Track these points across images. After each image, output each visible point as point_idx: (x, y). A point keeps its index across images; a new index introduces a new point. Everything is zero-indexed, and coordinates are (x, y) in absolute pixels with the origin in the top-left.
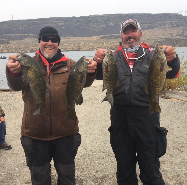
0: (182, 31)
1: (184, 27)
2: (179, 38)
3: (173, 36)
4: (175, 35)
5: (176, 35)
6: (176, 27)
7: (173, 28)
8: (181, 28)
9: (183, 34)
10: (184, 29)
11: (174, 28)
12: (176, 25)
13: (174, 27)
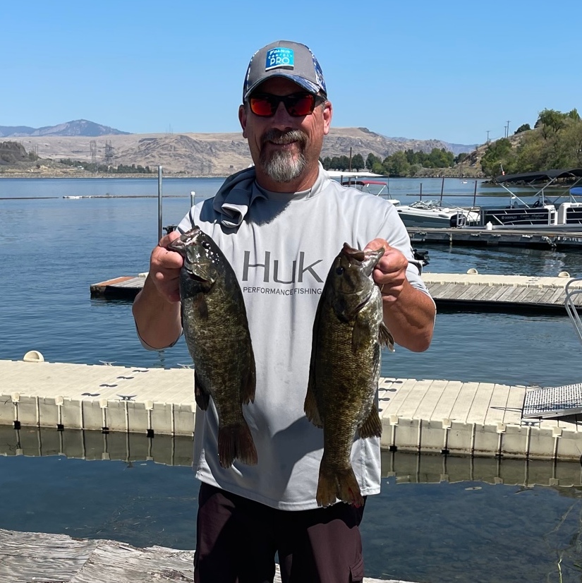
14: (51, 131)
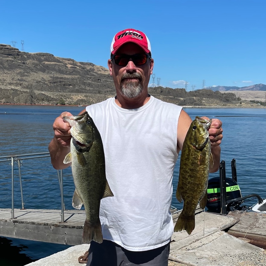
0: (19, 77)
1: (22, 71)
2: (16, 88)
3: (5, 84)
4: (8, 83)
5: (10, 84)
6: (8, 69)
7: (3, 70)
8: (18, 72)
9: (21, 82)
10: (22, 75)
11: (6, 71)
12: (9, 65)
13: (5, 68)
14: (246, 88)
